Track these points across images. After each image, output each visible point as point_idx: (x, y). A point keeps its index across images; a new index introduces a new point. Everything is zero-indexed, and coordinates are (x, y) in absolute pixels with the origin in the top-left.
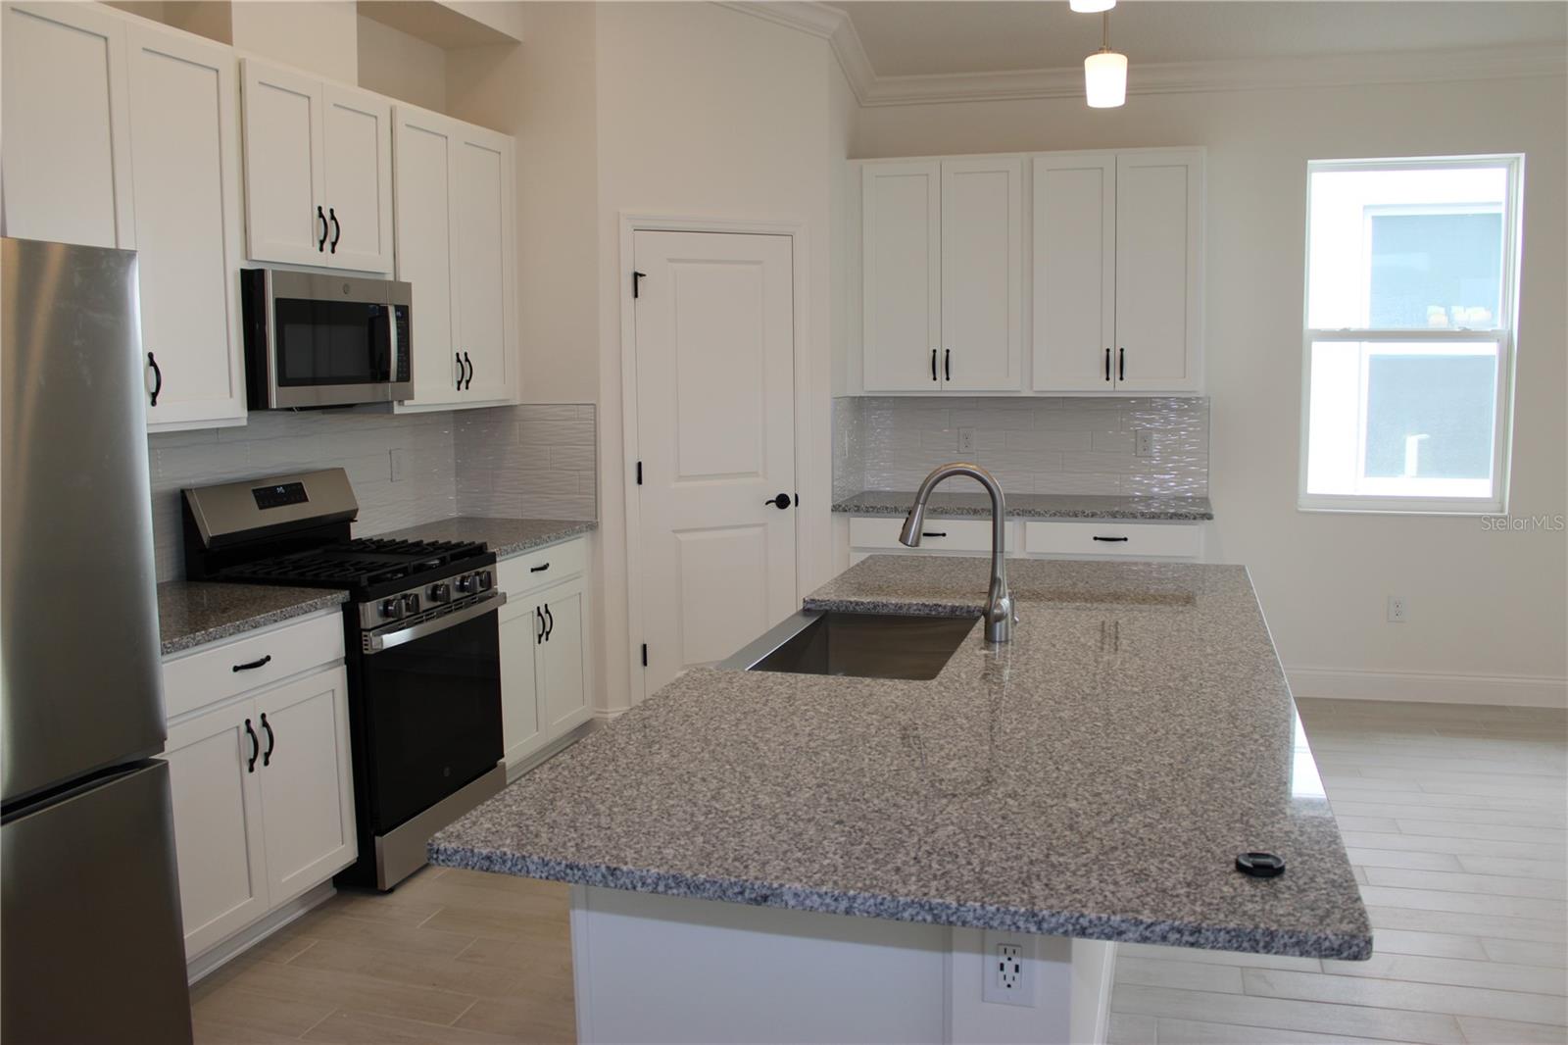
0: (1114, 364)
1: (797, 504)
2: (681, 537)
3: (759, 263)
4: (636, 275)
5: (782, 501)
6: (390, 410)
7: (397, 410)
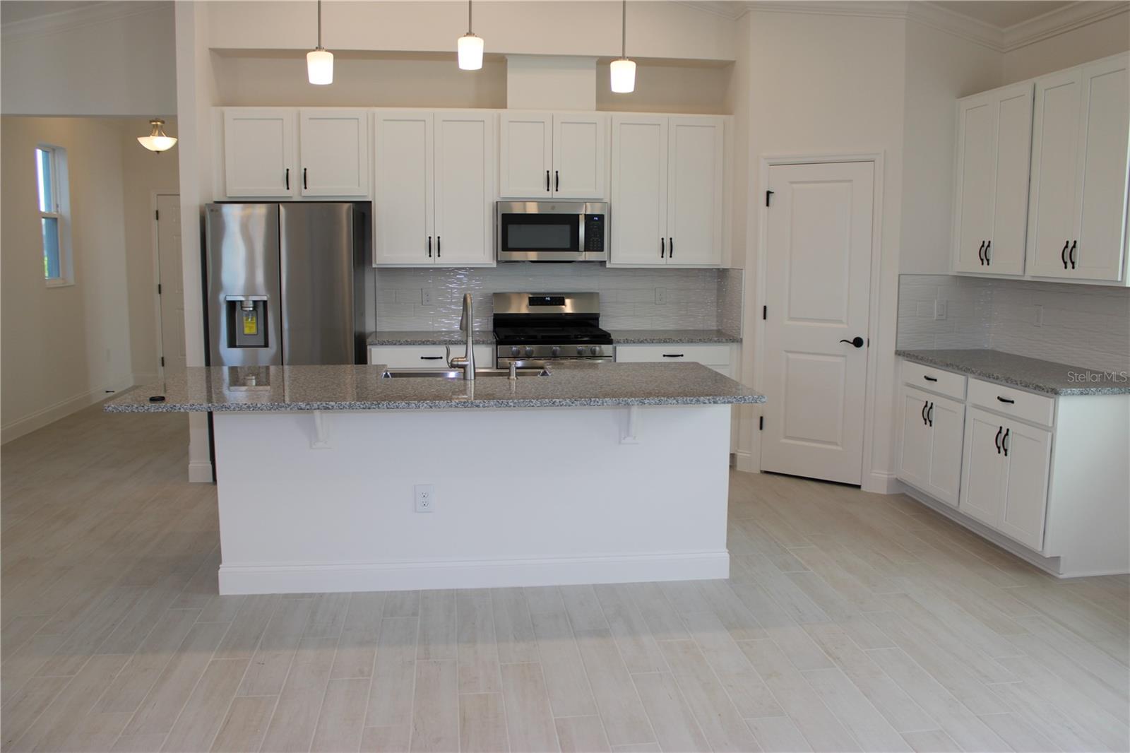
0: (1069, 255)
1: (868, 346)
2: (790, 355)
3: (850, 181)
4: (768, 193)
5: (858, 342)
6: (605, 266)
7: (608, 265)
